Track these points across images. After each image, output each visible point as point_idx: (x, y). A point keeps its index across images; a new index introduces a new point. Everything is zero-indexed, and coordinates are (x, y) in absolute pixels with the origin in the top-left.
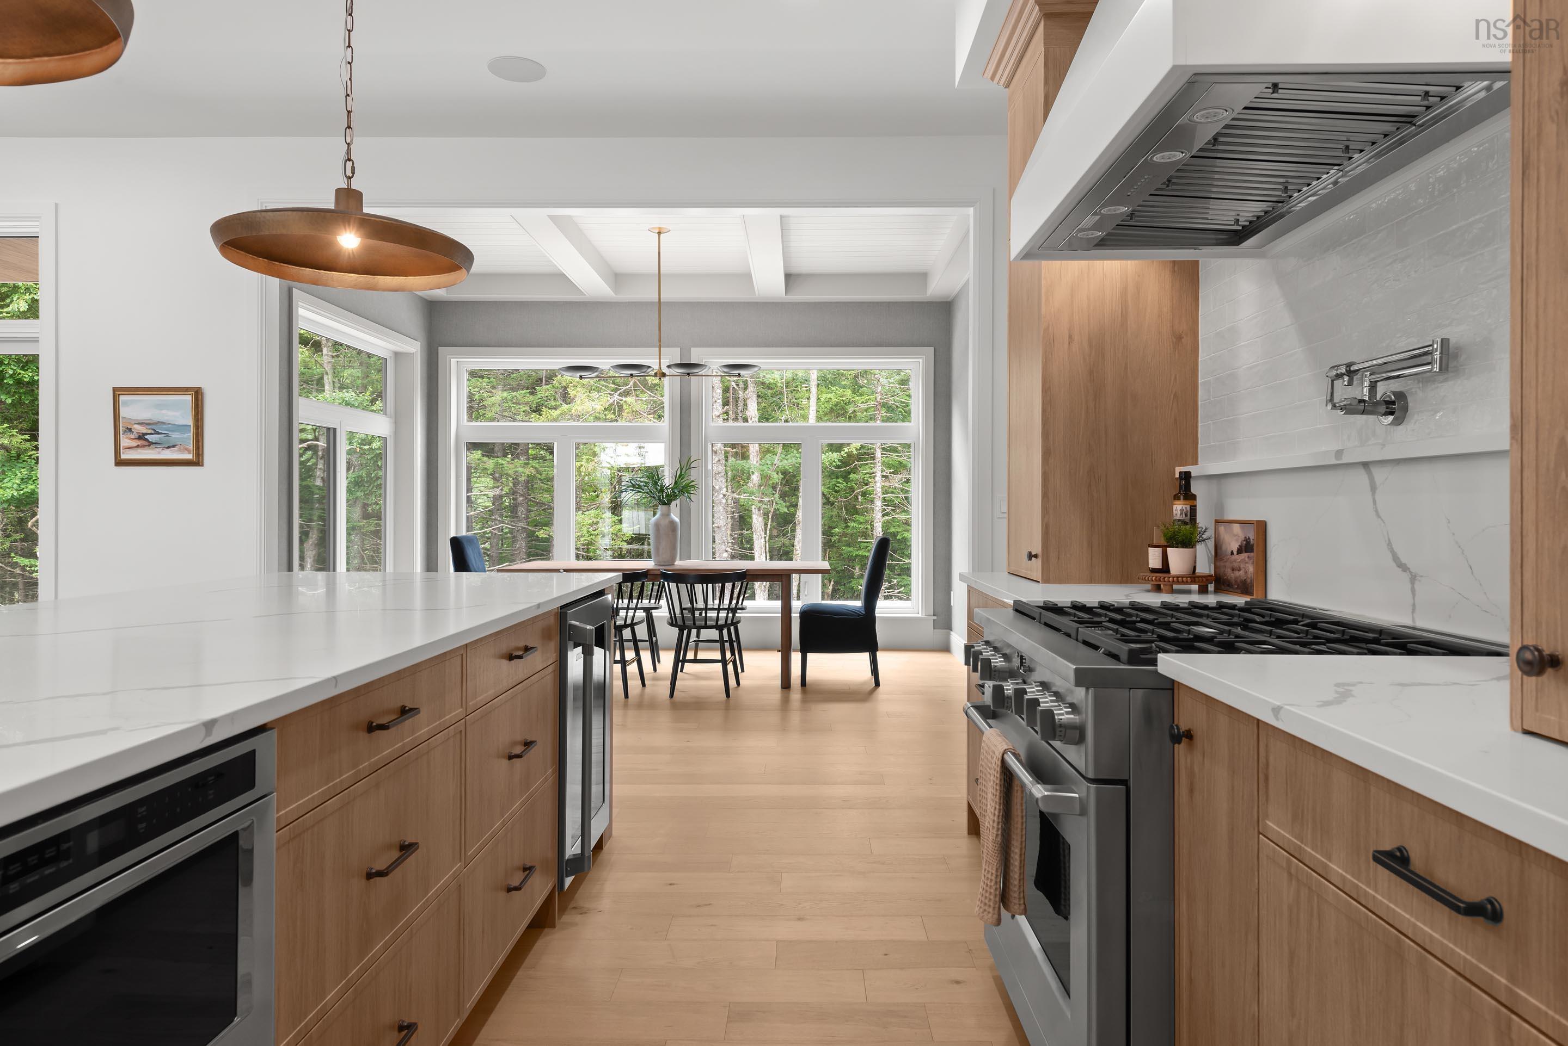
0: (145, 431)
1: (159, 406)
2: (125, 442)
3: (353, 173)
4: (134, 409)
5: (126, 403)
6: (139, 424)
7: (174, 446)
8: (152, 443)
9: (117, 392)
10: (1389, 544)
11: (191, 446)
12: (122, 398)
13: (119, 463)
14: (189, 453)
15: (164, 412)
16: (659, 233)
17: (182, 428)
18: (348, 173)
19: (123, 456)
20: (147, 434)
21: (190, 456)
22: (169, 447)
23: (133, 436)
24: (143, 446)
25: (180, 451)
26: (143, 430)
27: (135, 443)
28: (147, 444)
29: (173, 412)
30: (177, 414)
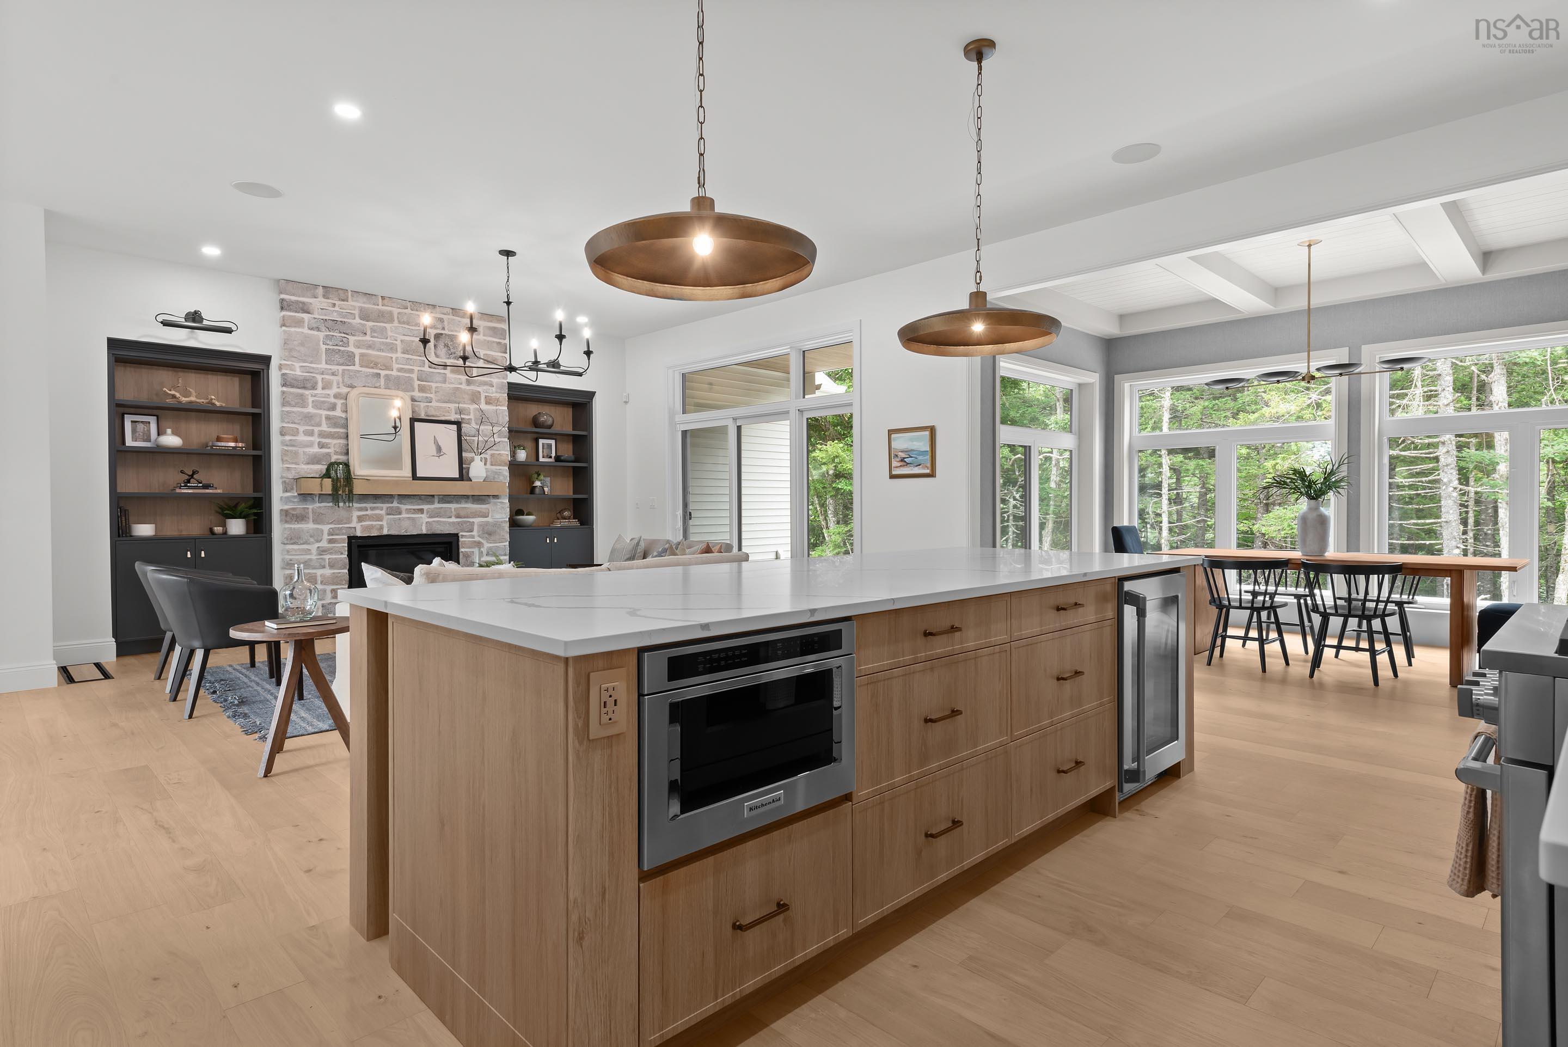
0: (905, 456)
1: (912, 440)
2: (895, 464)
3: (981, 280)
4: (901, 443)
5: (894, 439)
6: (901, 452)
7: (919, 465)
8: (908, 464)
9: (891, 432)
11: (929, 465)
12: (893, 436)
13: (892, 477)
14: (928, 469)
15: (915, 443)
16: (1310, 244)
17: (923, 453)
18: (978, 281)
19: (894, 473)
20: (905, 458)
21: (928, 471)
22: (917, 466)
23: (898, 460)
24: (904, 466)
25: (923, 468)
26: (903, 455)
27: (899, 464)
28: (905, 464)
29: (920, 443)
30: (921, 444)
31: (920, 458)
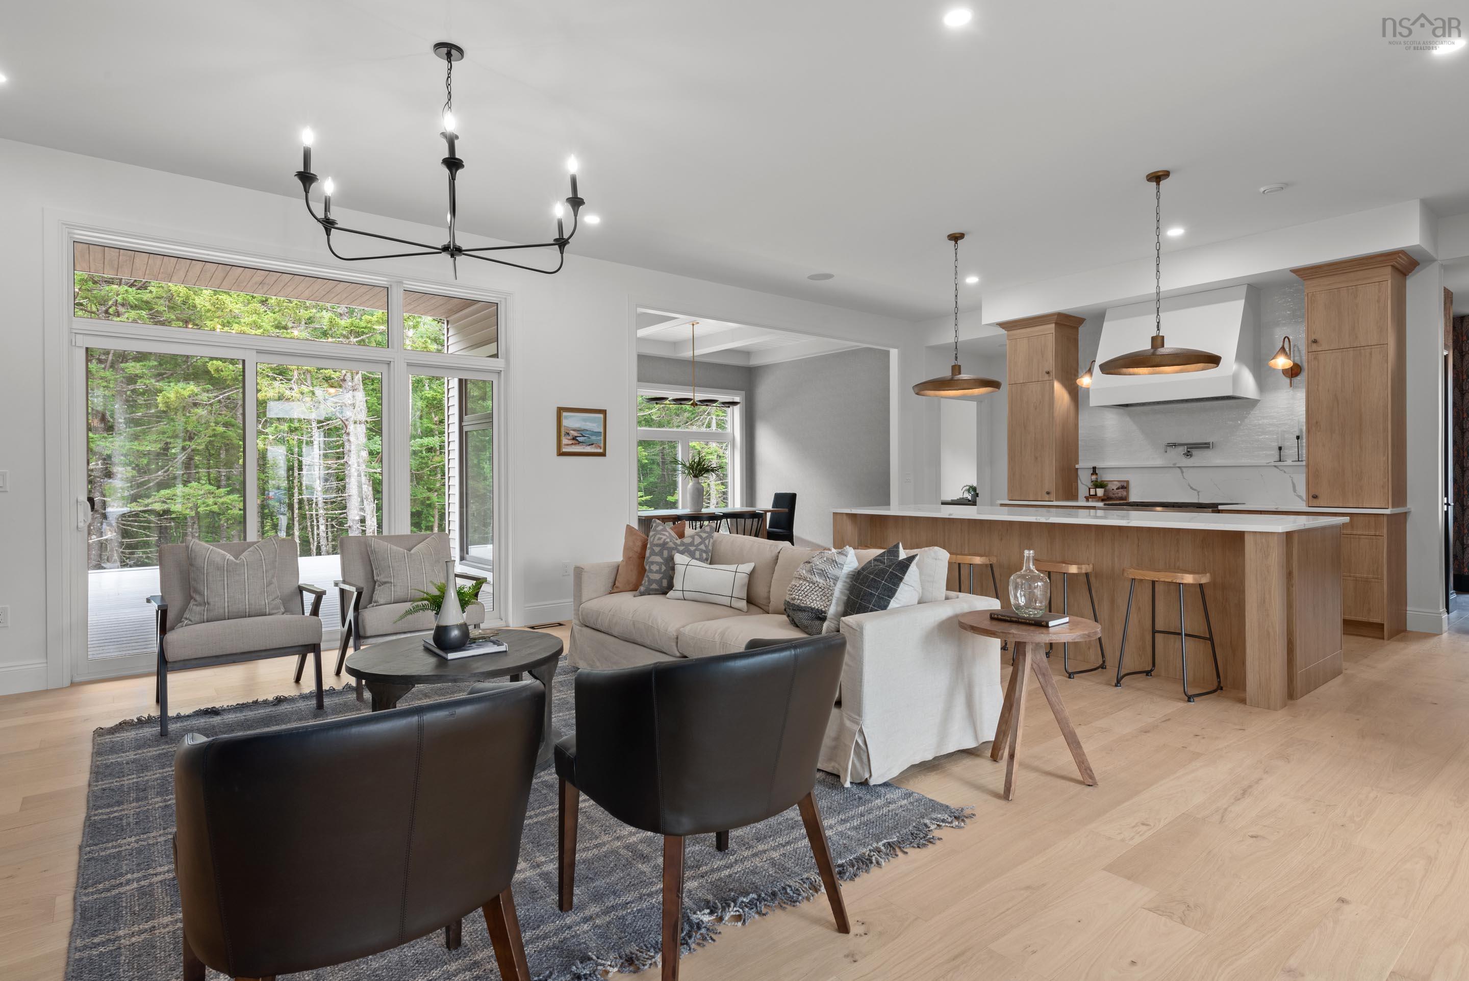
0: (576, 435)
1: (585, 420)
2: (565, 441)
4: (572, 422)
5: (566, 417)
6: (574, 430)
7: (592, 444)
8: (580, 442)
9: (560, 410)
10: (1189, 485)
11: (602, 445)
12: (565, 414)
13: (561, 454)
14: (601, 448)
15: (588, 423)
16: (693, 325)
17: (599, 434)
19: (564, 450)
20: (578, 437)
21: (601, 451)
22: (590, 445)
23: (570, 438)
24: (575, 444)
25: (596, 447)
26: (575, 434)
27: (570, 442)
28: (577, 442)
29: (592, 424)
30: (595, 425)
31: (593, 438)
